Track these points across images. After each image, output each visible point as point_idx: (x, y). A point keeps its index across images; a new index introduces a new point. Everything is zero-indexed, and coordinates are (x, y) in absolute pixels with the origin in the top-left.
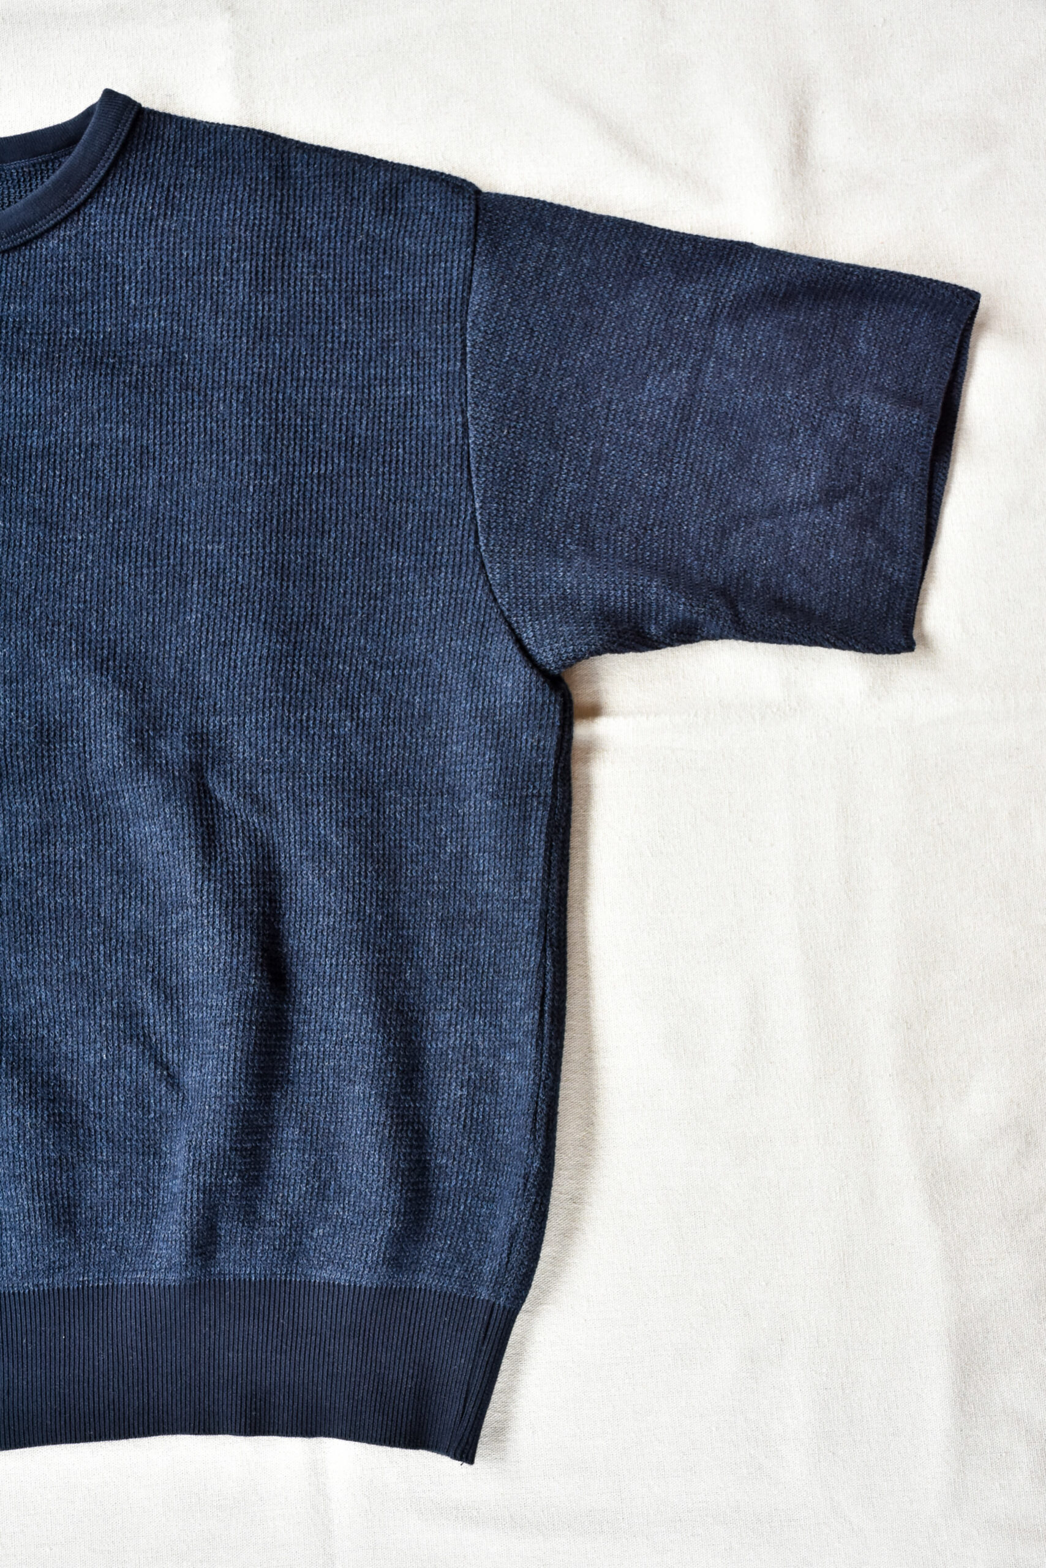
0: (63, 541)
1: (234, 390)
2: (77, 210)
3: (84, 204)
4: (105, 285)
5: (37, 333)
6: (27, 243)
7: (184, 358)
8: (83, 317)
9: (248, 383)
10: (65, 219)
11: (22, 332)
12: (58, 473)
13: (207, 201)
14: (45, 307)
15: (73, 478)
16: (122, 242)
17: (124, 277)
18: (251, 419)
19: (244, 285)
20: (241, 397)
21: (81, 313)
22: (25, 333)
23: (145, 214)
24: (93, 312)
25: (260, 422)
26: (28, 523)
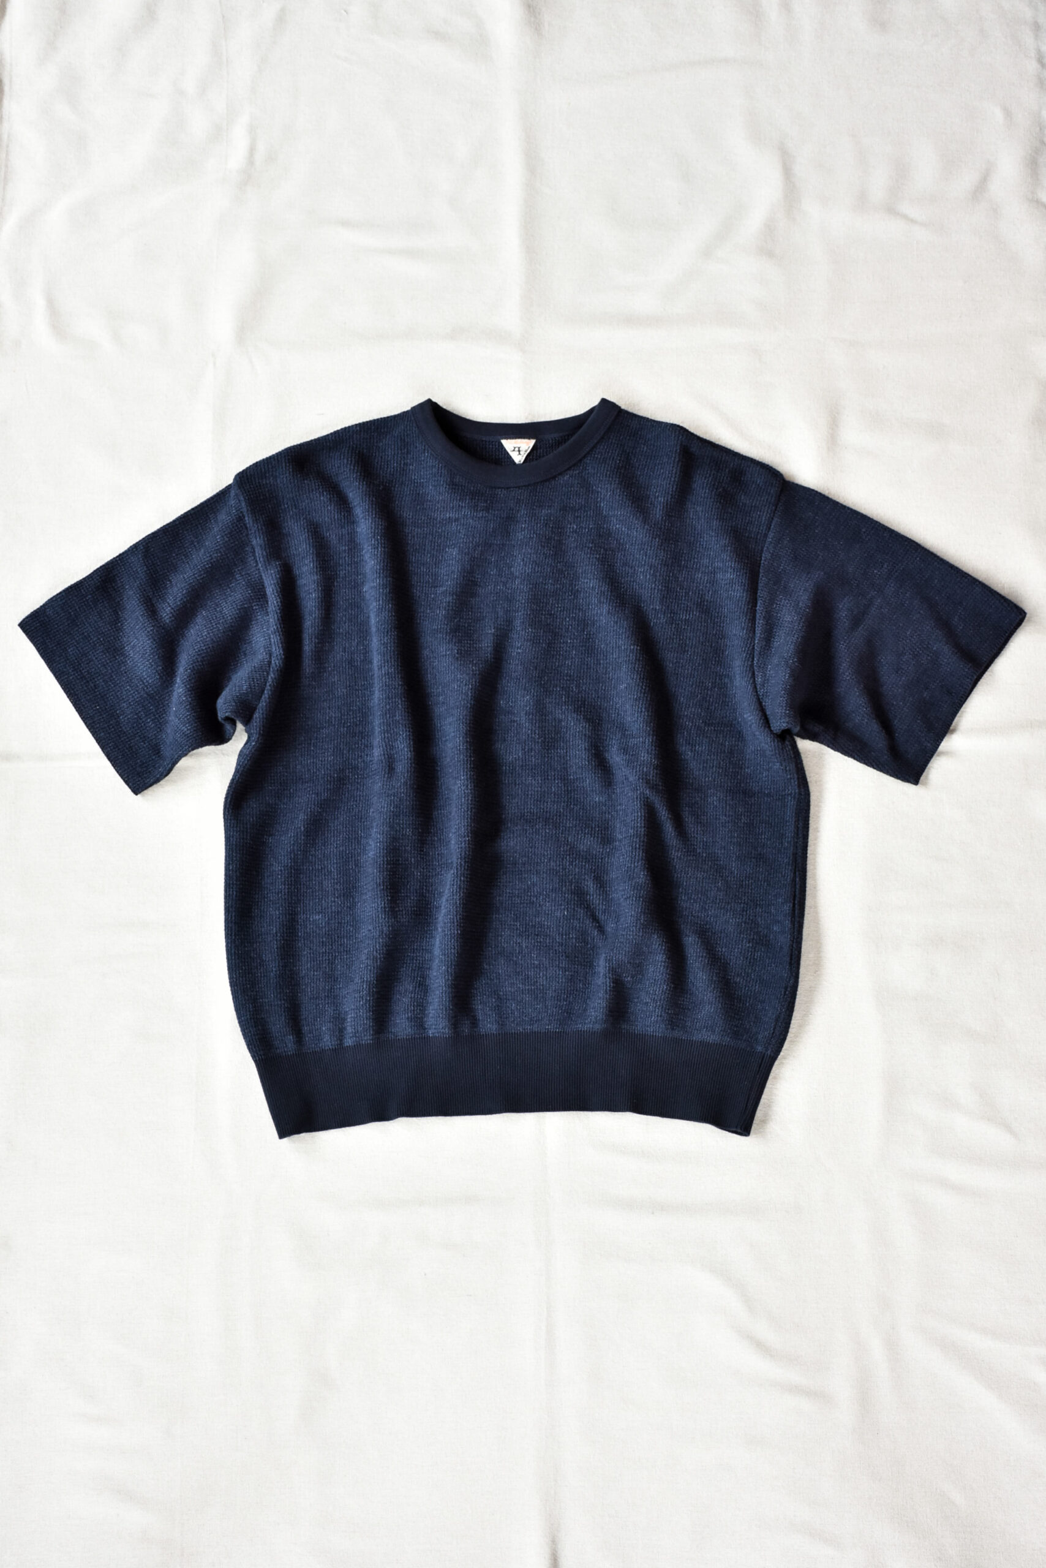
0: (561, 643)
1: (649, 568)
2: (580, 461)
3: (585, 457)
4: (591, 503)
5: (556, 527)
6: (554, 478)
7: (626, 547)
8: (579, 519)
9: (656, 565)
10: (574, 465)
11: (548, 526)
12: (560, 605)
13: (648, 463)
14: (560, 512)
15: (567, 608)
16: (601, 479)
17: (601, 498)
18: (655, 585)
19: (660, 510)
20: (652, 572)
21: (578, 517)
22: (549, 527)
23: (615, 465)
24: (584, 516)
25: (660, 587)
26: (544, 631)
